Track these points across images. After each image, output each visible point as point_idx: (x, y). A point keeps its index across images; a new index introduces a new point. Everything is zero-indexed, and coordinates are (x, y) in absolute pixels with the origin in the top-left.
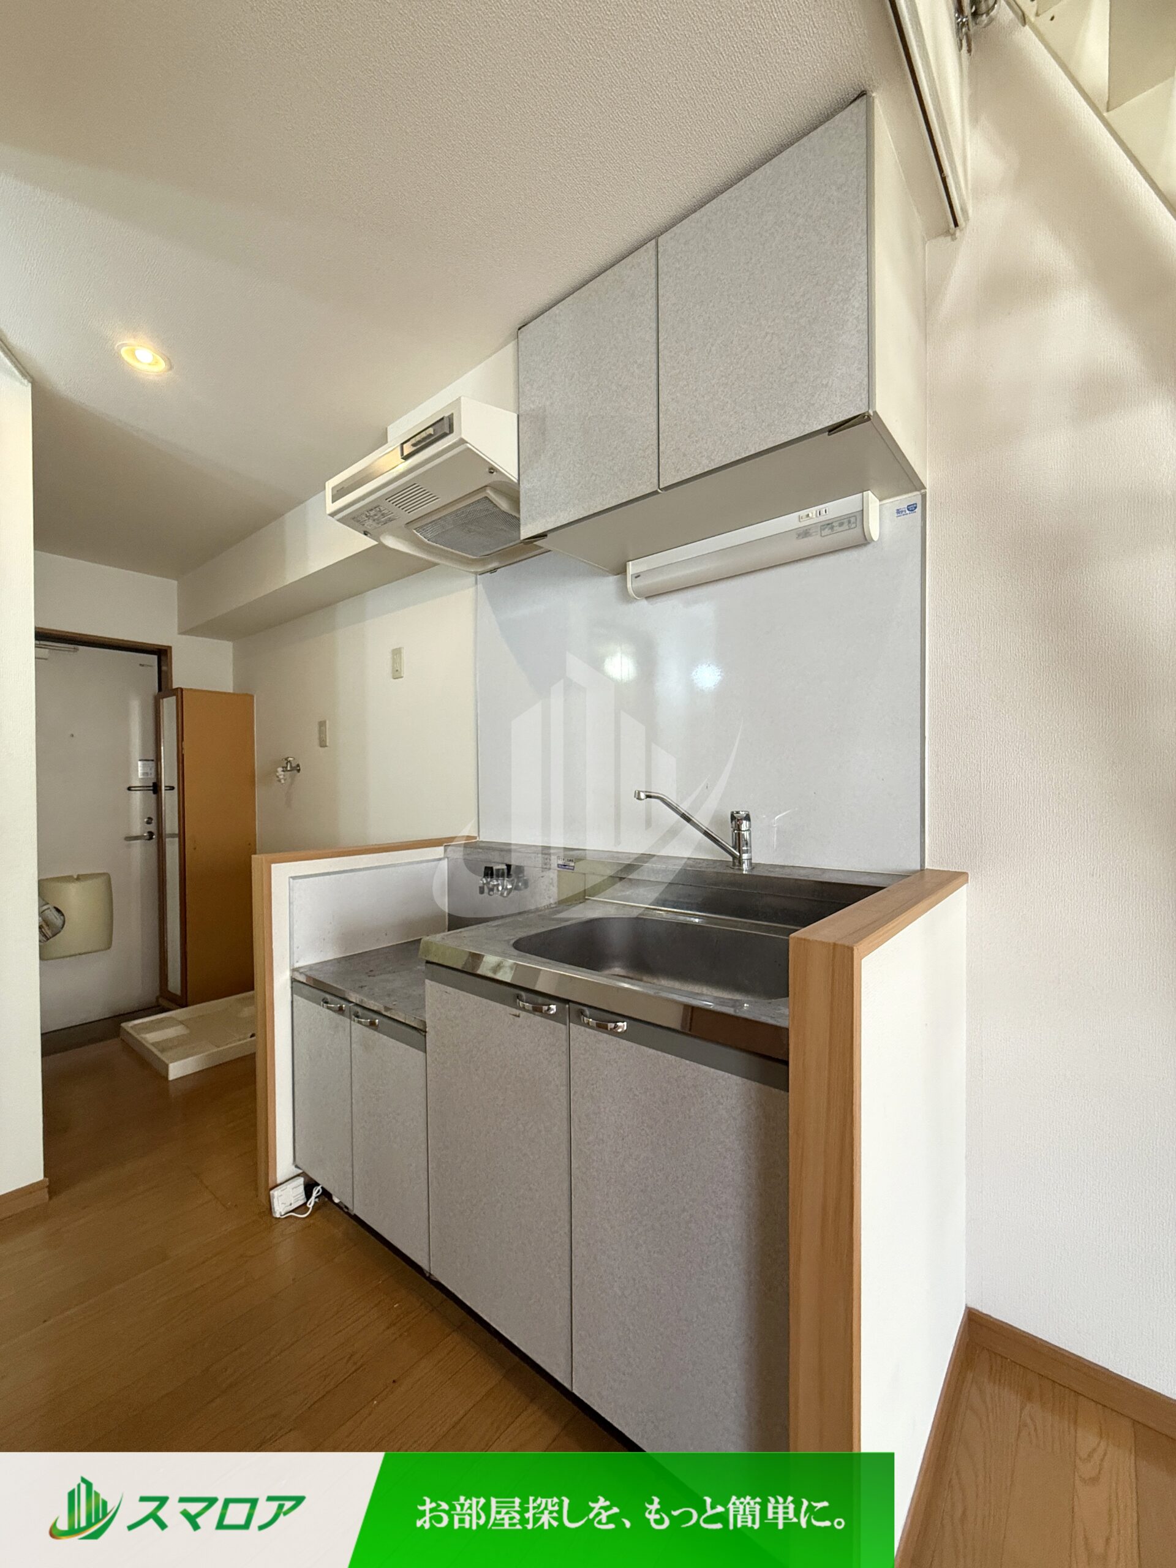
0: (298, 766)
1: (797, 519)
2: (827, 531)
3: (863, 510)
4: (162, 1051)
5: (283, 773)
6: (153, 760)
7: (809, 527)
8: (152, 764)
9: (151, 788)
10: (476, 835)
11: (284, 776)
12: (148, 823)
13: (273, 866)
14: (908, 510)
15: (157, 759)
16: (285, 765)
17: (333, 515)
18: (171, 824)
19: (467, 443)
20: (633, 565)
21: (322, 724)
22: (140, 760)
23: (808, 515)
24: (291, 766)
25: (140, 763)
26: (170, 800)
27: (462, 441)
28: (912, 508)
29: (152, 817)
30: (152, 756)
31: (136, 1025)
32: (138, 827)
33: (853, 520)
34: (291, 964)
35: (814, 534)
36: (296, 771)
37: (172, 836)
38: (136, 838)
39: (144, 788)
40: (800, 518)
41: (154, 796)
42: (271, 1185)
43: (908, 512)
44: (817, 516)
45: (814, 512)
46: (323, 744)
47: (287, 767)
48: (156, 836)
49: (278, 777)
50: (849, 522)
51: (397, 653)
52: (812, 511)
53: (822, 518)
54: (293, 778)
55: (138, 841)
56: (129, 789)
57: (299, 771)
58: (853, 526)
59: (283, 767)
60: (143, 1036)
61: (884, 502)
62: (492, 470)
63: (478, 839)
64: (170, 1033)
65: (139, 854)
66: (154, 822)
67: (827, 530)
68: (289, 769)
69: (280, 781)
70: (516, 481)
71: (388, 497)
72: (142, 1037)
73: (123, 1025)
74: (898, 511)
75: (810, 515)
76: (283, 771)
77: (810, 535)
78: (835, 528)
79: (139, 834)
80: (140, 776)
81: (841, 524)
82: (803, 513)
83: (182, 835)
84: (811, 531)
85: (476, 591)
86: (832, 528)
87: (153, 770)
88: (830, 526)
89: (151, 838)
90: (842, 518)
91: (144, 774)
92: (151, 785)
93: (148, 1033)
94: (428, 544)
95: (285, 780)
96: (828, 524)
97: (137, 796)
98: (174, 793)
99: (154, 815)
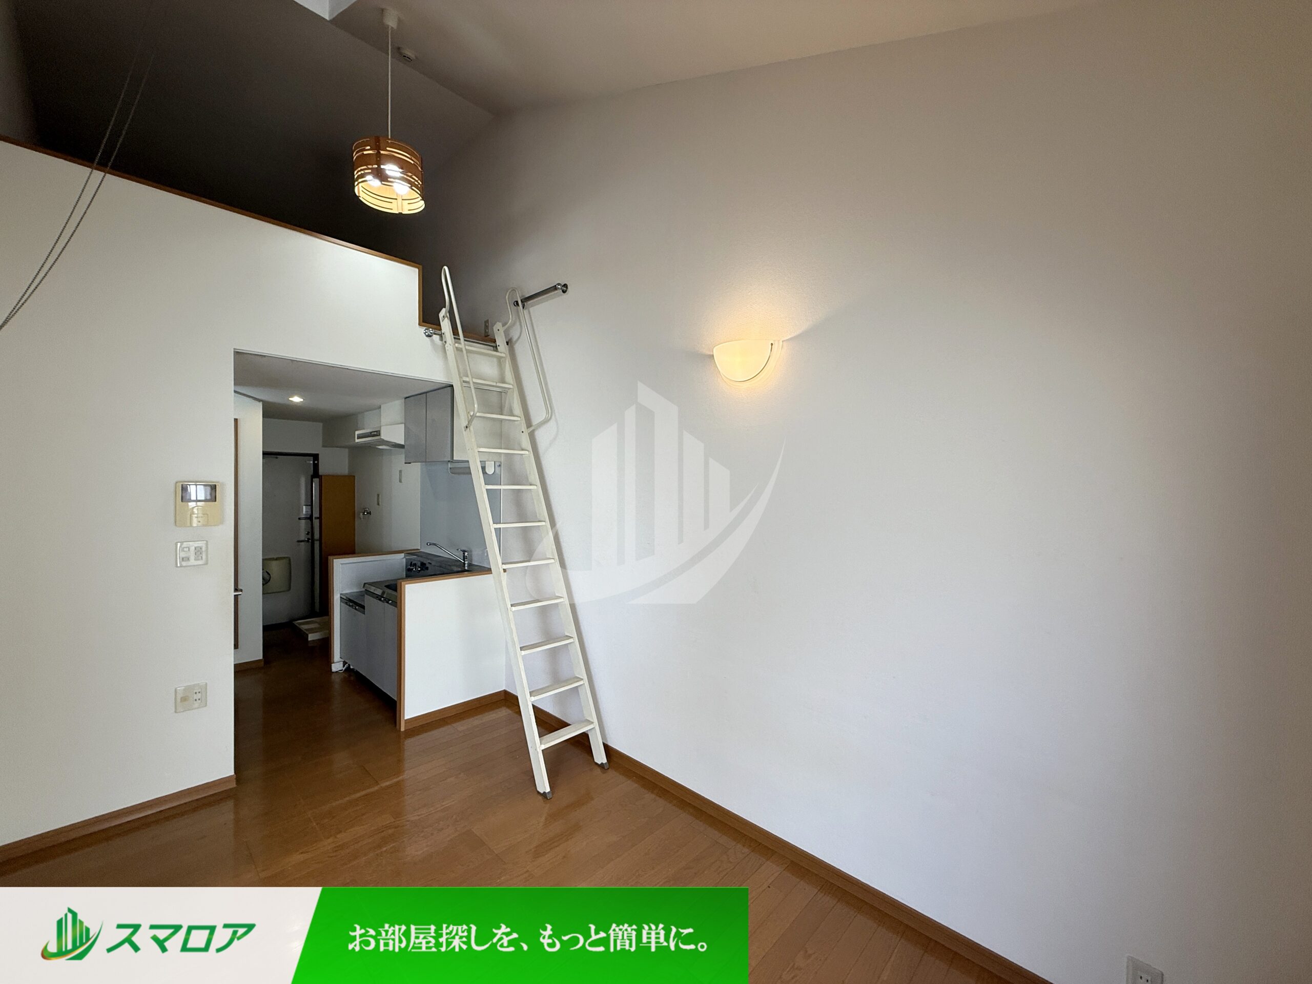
0: (370, 512)
4: (307, 632)
8: (309, 507)
9: (309, 519)
10: (419, 549)
11: (364, 517)
12: (308, 534)
13: (335, 560)
15: (312, 505)
18: (317, 536)
21: (378, 495)
22: (305, 505)
25: (304, 507)
26: (316, 523)
30: (310, 504)
31: (300, 623)
32: (303, 536)
37: (317, 540)
38: (302, 541)
39: (306, 518)
41: (310, 522)
42: (332, 662)
46: (379, 505)
48: (311, 540)
49: (361, 517)
51: (401, 472)
54: (368, 517)
55: (303, 543)
56: (300, 518)
57: (370, 514)
59: (365, 512)
63: (420, 551)
64: (309, 626)
65: (302, 549)
66: (310, 534)
68: (367, 513)
69: (362, 519)
72: (302, 628)
73: (294, 622)
76: (364, 515)
79: (303, 539)
80: (304, 512)
83: (321, 541)
87: (310, 510)
89: (308, 541)
91: (306, 512)
92: (309, 517)
93: (304, 626)
97: (303, 522)
98: (318, 520)
99: (310, 531)
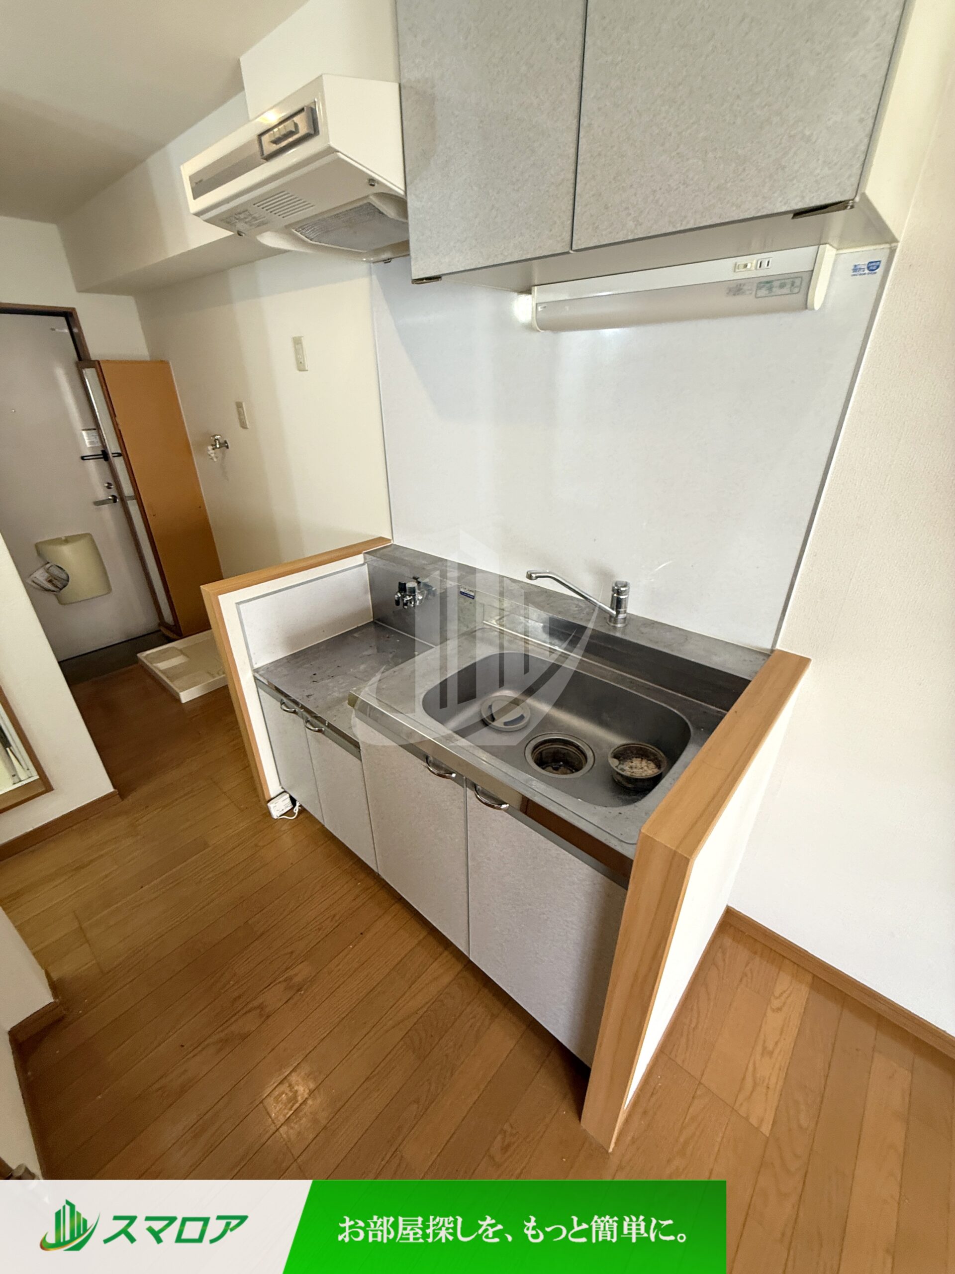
0: (226, 442)
1: (733, 266)
2: (763, 292)
3: (812, 271)
4: (171, 679)
5: (213, 451)
6: (95, 429)
7: (743, 282)
8: (95, 433)
9: (102, 456)
10: (391, 538)
11: (215, 453)
12: (109, 487)
13: (220, 597)
14: (868, 268)
15: (97, 428)
16: (214, 444)
17: (198, 214)
18: (128, 490)
19: (338, 152)
20: (538, 289)
21: (239, 406)
22: (83, 430)
23: (746, 266)
24: (220, 444)
25: (84, 433)
26: (119, 464)
27: (331, 150)
28: (872, 267)
29: (110, 482)
30: (93, 424)
31: (148, 655)
32: (102, 494)
33: (798, 282)
34: (252, 666)
35: (748, 292)
36: (225, 448)
37: (131, 498)
38: (102, 502)
39: (95, 457)
40: (736, 267)
41: (105, 463)
42: (267, 799)
43: (867, 271)
44: (756, 268)
45: (755, 262)
46: (243, 426)
47: (216, 445)
48: (118, 498)
49: (210, 455)
50: (793, 284)
51: (297, 342)
52: (752, 261)
53: (761, 273)
54: (223, 453)
55: (105, 505)
56: (83, 458)
57: (227, 447)
58: (796, 290)
59: (212, 445)
60: (155, 665)
61: (841, 252)
62: (372, 182)
63: (392, 542)
64: (176, 661)
65: (109, 515)
66: (113, 487)
67: (764, 289)
68: (218, 446)
69: (212, 459)
70: (402, 193)
71: (255, 202)
72: (155, 667)
73: (139, 655)
74: (856, 269)
75: (749, 266)
76: (213, 449)
77: (743, 293)
78: (774, 289)
79: (104, 498)
80: (88, 445)
81: (782, 286)
82: (741, 260)
83: (137, 497)
84: (745, 288)
85: (371, 280)
86: (770, 289)
87: (98, 439)
88: (768, 285)
89: (115, 501)
90: (787, 276)
91: (91, 443)
92: (101, 453)
93: (159, 662)
94: (311, 244)
95: (216, 457)
96: (768, 282)
97: (91, 464)
98: (121, 458)
99: (111, 481)
